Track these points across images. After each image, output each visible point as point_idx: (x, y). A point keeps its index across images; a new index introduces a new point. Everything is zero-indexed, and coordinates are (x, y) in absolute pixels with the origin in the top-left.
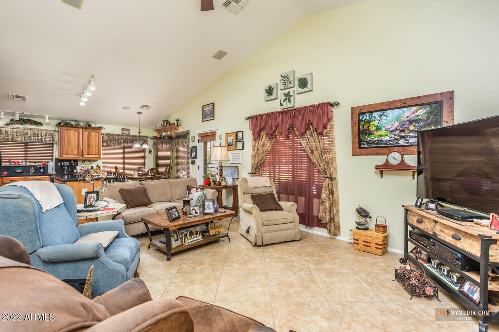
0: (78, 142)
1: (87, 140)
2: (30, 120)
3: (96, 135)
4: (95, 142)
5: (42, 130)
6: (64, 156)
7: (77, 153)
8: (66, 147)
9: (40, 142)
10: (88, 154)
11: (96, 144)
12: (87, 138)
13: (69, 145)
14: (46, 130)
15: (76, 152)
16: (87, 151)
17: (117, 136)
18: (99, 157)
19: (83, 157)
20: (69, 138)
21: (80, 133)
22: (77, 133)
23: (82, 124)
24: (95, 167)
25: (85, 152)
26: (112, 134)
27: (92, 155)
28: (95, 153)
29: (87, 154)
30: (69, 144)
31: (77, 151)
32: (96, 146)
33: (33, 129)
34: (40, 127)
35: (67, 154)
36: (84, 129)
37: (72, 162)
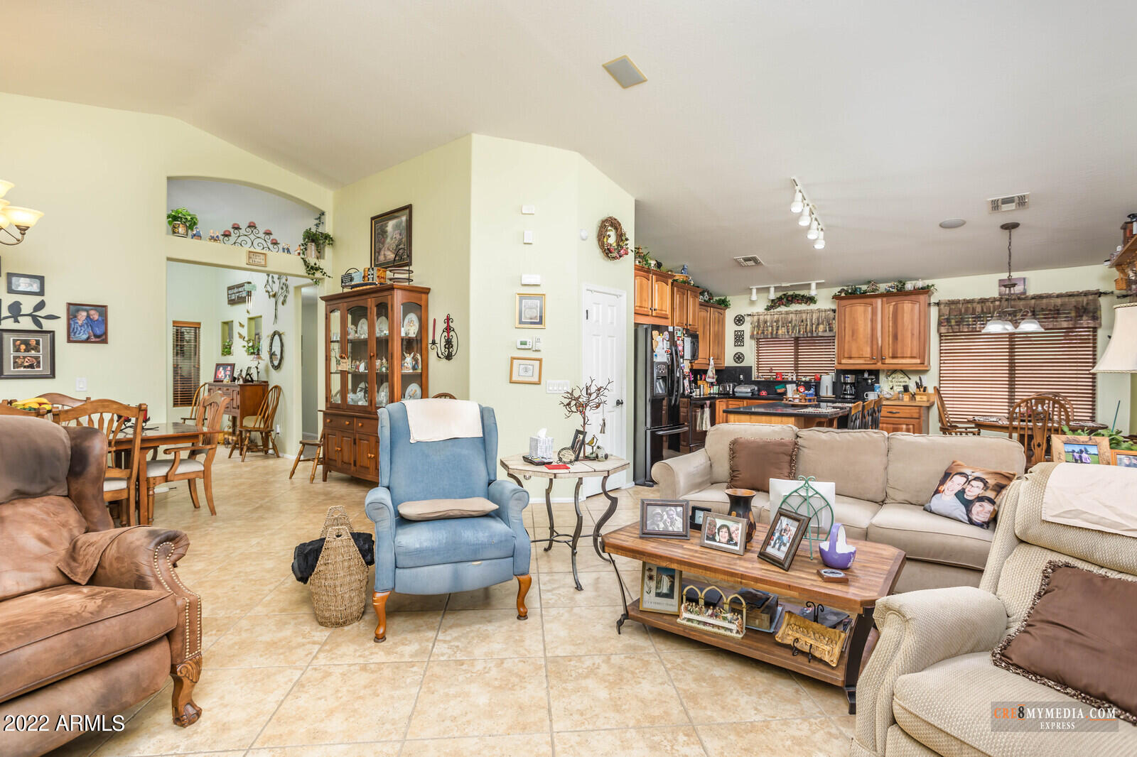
0: (873, 329)
1: (891, 324)
2: (796, 296)
3: (912, 310)
4: (910, 327)
5: (812, 312)
6: (844, 361)
7: (869, 355)
8: (849, 342)
9: (809, 335)
10: (894, 357)
11: (912, 330)
12: (891, 319)
13: (854, 338)
14: (819, 311)
15: (867, 352)
16: (891, 350)
17: (978, 303)
18: (921, 364)
19: (882, 364)
20: (854, 322)
21: (876, 307)
22: (870, 309)
23: (883, 287)
24: (913, 388)
25: (888, 352)
26: (964, 300)
27: (903, 357)
28: (911, 354)
29: (891, 355)
30: (853, 336)
31: (869, 349)
32: (913, 334)
33: (800, 312)
34: (812, 307)
35: (850, 358)
36: (885, 299)
37: (866, 375)
